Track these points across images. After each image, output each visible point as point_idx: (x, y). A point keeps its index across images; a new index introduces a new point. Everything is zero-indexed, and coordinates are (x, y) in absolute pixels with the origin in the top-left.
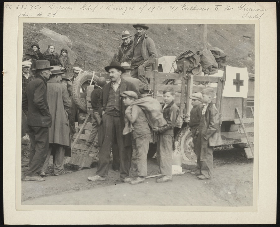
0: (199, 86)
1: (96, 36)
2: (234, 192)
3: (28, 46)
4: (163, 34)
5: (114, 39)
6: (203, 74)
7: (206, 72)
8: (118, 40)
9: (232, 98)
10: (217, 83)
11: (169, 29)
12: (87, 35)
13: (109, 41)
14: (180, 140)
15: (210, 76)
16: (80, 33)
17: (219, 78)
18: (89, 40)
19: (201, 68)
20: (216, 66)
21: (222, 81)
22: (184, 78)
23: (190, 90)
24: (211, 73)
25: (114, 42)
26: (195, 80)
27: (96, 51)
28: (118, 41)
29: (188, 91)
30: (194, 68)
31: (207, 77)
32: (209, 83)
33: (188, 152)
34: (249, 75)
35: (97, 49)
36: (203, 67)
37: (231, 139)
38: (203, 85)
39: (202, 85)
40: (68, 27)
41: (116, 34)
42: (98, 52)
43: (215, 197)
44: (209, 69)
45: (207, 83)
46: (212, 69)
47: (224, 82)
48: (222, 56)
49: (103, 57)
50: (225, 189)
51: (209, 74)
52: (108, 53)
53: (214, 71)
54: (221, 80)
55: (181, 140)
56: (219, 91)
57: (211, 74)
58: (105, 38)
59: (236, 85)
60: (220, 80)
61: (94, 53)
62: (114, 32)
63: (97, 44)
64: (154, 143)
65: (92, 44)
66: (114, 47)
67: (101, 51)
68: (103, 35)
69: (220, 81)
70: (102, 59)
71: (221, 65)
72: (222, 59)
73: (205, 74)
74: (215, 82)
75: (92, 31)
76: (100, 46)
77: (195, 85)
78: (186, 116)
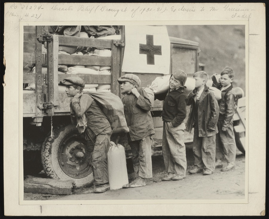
0: (75, 54)
7: (91, 33)
10: (111, 49)
14: (49, 147)
15: (98, 39)
17: (113, 41)
22: (38, 39)
23: (52, 61)
24: (99, 34)
29: (50, 62)
32: (96, 50)
33: (70, 165)
34: (171, 40)
38: (84, 53)
39: (80, 54)
45: (92, 49)
47: (122, 49)
51: (96, 36)
54: (117, 45)
55: (51, 146)
56: (114, 63)
57: (100, 36)
59: (145, 54)
60: (115, 44)
69: (114, 46)
73: (89, 35)
74: (107, 49)
77: (64, 53)
78: (48, 106)
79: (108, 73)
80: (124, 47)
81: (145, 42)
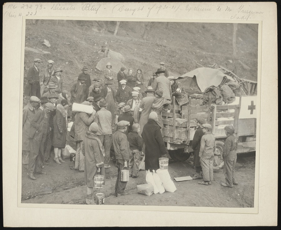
0: (221, 112)
1: (142, 49)
2: (242, 194)
3: (93, 63)
4: (198, 32)
5: (156, 51)
6: (223, 103)
7: (226, 102)
8: (160, 51)
9: (246, 119)
10: (235, 109)
11: (204, 27)
12: (136, 50)
13: (153, 53)
15: (229, 104)
16: (130, 48)
17: (236, 105)
18: (138, 54)
19: (222, 98)
20: (233, 97)
21: (238, 108)
23: (214, 117)
24: (229, 102)
25: (157, 53)
26: (217, 109)
27: (143, 64)
28: (160, 53)
30: (217, 99)
31: (227, 106)
32: (228, 110)
35: (143, 62)
36: (223, 98)
37: (247, 148)
38: (224, 111)
39: (223, 112)
40: (121, 44)
41: (158, 46)
42: (145, 64)
43: (229, 198)
44: (228, 99)
46: (230, 99)
48: (237, 88)
49: (149, 68)
50: (236, 192)
51: (229, 103)
52: (152, 65)
53: (232, 101)
56: (236, 115)
58: (150, 51)
61: (142, 66)
62: (157, 44)
63: (144, 57)
64: (189, 153)
65: (140, 57)
66: (157, 59)
67: (147, 63)
68: (148, 48)
70: (148, 70)
71: (237, 94)
72: (238, 90)
73: (225, 103)
74: (233, 109)
75: (139, 46)
76: (146, 59)
77: (218, 112)
79: (233, 119)
80: (240, 108)
81: (250, 105)
